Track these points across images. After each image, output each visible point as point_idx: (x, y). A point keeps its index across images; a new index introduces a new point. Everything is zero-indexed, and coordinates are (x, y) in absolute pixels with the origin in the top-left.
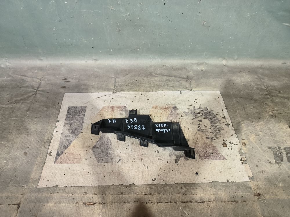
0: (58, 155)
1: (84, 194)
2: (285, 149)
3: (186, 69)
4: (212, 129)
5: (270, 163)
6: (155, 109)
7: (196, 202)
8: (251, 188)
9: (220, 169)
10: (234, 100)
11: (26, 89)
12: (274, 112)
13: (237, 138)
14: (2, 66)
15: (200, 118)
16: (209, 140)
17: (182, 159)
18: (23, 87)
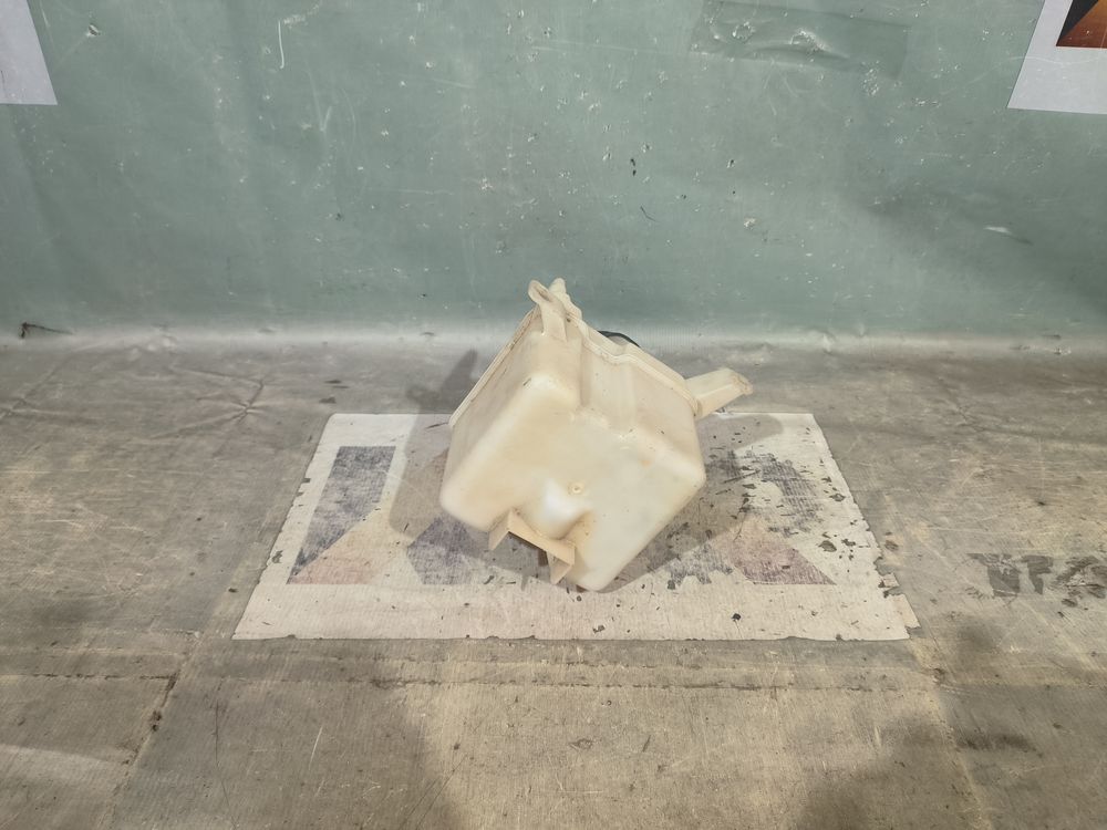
0: (302, 560)
1: (375, 659)
2: (1025, 560)
4: (789, 507)
5: (978, 595)
7: (733, 686)
8: (913, 657)
10: (859, 438)
11: (213, 403)
12: (988, 467)
13: (867, 530)
14: (151, 348)
15: (749, 480)
16: (779, 534)
17: (690, 581)
18: (208, 398)
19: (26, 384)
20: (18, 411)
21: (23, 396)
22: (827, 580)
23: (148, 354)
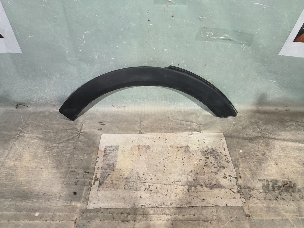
0: (100, 184)
1: (121, 214)
2: (271, 181)
3: (196, 114)
4: (216, 165)
5: (259, 192)
6: (172, 148)
7: (203, 221)
8: (244, 211)
9: (221, 197)
10: (234, 140)
11: (71, 131)
13: (235, 172)
14: (51, 111)
15: (207, 156)
16: (213, 174)
17: (193, 188)
18: (69, 129)
19: (21, 125)
20: (21, 134)
21: (21, 129)
22: (225, 188)
23: (51, 113)
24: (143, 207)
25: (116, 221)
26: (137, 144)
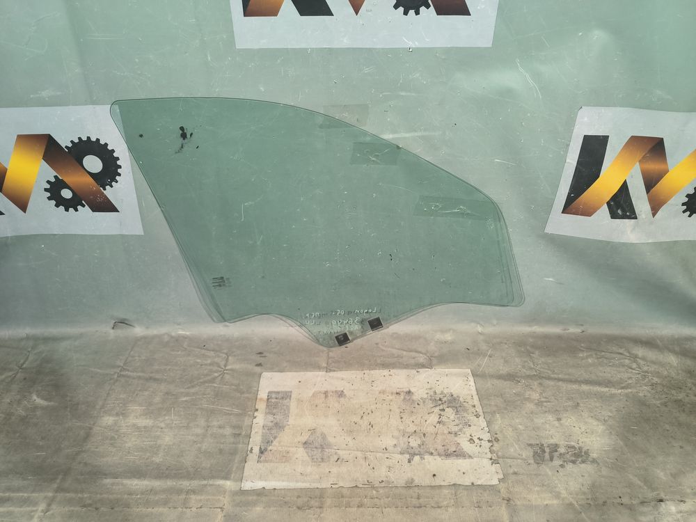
0: (262, 452)
1: (297, 498)
2: (548, 447)
3: (426, 339)
4: (457, 422)
5: (528, 463)
6: (382, 395)
7: (432, 507)
8: (499, 492)
9: (465, 471)
10: (489, 382)
11: (209, 367)
13: (488, 432)
14: (173, 334)
15: (441, 407)
16: (452, 435)
17: (417, 458)
18: (206, 365)
19: (121, 357)
20: (122, 373)
21: (122, 365)
22: (470, 457)
23: (172, 337)
24: (333, 486)
25: (291, 509)
26: (323, 390)
